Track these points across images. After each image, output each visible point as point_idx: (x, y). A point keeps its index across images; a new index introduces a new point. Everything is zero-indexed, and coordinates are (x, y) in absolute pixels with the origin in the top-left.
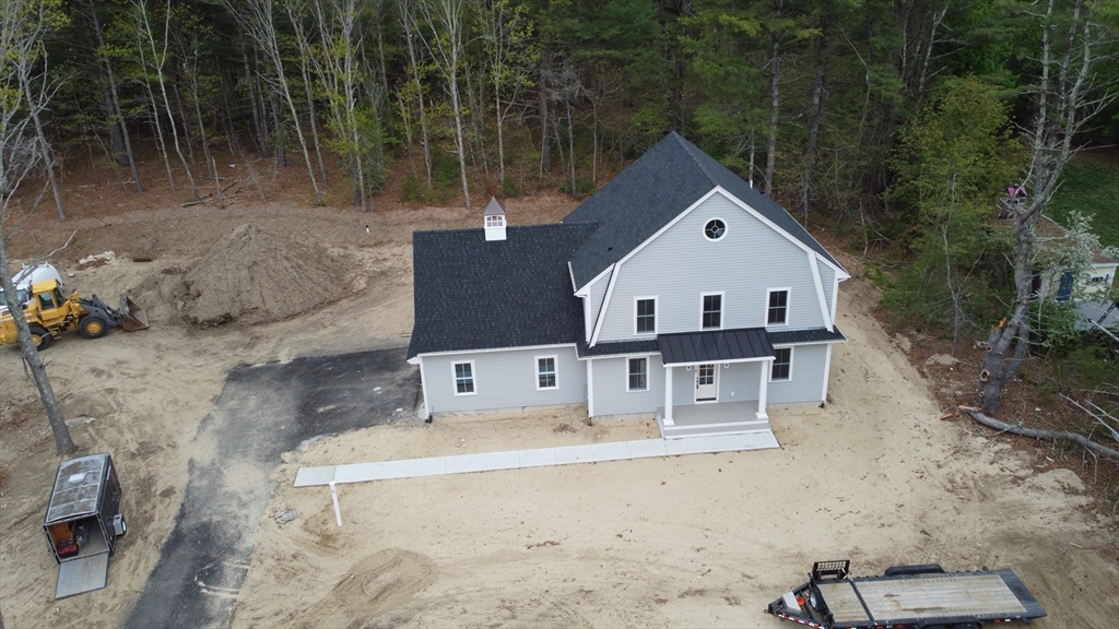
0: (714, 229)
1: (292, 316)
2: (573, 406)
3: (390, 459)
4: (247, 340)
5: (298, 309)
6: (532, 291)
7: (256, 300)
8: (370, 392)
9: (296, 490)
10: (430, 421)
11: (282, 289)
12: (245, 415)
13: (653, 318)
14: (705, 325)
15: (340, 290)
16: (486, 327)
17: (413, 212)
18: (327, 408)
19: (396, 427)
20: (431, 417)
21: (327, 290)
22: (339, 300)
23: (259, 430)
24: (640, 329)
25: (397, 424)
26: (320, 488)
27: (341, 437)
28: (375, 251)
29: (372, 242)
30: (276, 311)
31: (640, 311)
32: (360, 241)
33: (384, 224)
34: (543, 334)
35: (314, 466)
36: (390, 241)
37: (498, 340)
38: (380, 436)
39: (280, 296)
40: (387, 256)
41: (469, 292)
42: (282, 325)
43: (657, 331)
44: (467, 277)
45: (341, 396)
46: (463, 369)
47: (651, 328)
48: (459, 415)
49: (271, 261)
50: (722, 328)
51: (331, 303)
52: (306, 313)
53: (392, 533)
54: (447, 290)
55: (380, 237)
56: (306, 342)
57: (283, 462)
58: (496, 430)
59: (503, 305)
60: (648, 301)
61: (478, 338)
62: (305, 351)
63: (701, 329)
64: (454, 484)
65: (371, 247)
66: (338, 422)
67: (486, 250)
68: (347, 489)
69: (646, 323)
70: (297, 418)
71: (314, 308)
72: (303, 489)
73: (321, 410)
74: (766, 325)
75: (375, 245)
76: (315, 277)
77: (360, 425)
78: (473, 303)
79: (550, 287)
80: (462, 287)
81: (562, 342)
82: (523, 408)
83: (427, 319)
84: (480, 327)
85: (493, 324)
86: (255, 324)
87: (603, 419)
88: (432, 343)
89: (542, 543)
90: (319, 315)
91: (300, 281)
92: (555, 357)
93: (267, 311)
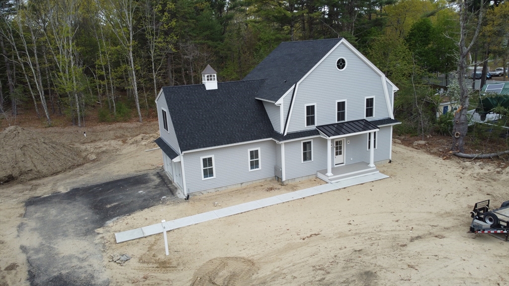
0: (341, 64)
1: (57, 173)
2: (268, 179)
3: (176, 218)
4: (29, 187)
5: (59, 169)
6: (240, 114)
7: (29, 166)
8: (137, 194)
9: (119, 245)
10: (188, 198)
11: (46, 159)
12: (52, 218)
13: (314, 117)
14: (338, 120)
15: (82, 159)
16: (219, 134)
17: (109, 125)
18: (112, 205)
19: (168, 205)
20: (188, 196)
21: (74, 159)
22: (83, 164)
23: (68, 223)
24: (308, 124)
25: (168, 203)
26: (138, 240)
27: (133, 215)
28: (93, 145)
29: (89, 141)
30: (45, 171)
31: (308, 113)
32: (81, 141)
33: (93, 132)
34: (253, 134)
35: (124, 231)
36: (100, 139)
37: (228, 140)
38: (159, 210)
39: (45, 163)
40: (101, 146)
41: (204, 116)
42: (51, 178)
43: (316, 124)
44: (201, 109)
45: (118, 198)
46: (208, 162)
47: (313, 123)
48: (205, 193)
49: (35, 145)
50: (346, 121)
51: (78, 166)
52: (65, 171)
53: (208, 251)
54: (191, 116)
55: (93, 138)
56: (73, 183)
57: (98, 234)
58: (232, 196)
59: (226, 122)
60: (311, 106)
61: (216, 140)
62: (76, 186)
63: (337, 122)
64: (229, 221)
65: (89, 143)
66: (126, 209)
67: (208, 94)
68: (158, 237)
69: (310, 120)
70: (93, 213)
71: (69, 168)
72: (125, 243)
73: (109, 206)
74: (365, 118)
75: (92, 142)
76: (65, 153)
77: (142, 208)
78: (208, 122)
79: (249, 111)
80: (199, 114)
81: (264, 138)
82: (242, 184)
83: (183, 132)
84: (216, 134)
85: (223, 132)
86: (32, 179)
87: (290, 181)
88: (190, 145)
89: (309, 236)
90: (74, 171)
91: (56, 155)
92: (259, 149)
93: (38, 172)
